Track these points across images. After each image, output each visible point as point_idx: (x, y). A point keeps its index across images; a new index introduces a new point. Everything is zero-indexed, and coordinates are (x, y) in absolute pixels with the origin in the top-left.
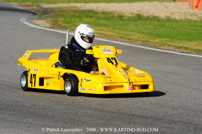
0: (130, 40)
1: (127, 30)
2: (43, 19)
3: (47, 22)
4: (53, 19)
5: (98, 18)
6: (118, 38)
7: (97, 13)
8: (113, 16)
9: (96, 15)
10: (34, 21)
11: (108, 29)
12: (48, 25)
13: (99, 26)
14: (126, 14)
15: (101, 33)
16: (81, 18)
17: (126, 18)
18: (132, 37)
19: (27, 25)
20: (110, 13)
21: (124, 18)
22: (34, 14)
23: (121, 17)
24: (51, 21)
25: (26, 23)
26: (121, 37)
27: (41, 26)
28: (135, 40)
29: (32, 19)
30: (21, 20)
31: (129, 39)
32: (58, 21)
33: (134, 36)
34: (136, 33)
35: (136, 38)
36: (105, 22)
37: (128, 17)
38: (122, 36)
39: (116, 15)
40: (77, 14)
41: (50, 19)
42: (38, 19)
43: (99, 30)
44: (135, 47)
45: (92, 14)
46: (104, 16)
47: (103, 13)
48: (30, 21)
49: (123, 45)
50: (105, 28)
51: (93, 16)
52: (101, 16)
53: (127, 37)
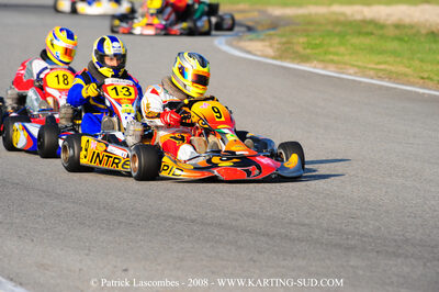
2: (263, 40)
3: (271, 46)
4: (284, 40)
5: (382, 37)
6: (417, 80)
7: (382, 27)
8: (418, 34)
9: (381, 32)
10: (242, 44)
11: (399, 59)
12: (270, 52)
13: (379, 53)
15: (382, 70)
16: (344, 36)
19: (224, 52)
20: (411, 26)
22: (250, 29)
23: (433, 35)
24: (279, 43)
25: (226, 48)
26: (423, 78)
27: (255, 55)
29: (241, 38)
32: (293, 43)
36: (395, 45)
38: (426, 75)
39: (424, 31)
40: (338, 29)
41: (276, 40)
42: (251, 40)
43: (379, 63)
45: (370, 28)
46: (397, 32)
47: (398, 26)
48: (235, 43)
49: (424, 93)
50: (391, 59)
51: (372, 34)
52: (391, 32)
53: (436, 78)
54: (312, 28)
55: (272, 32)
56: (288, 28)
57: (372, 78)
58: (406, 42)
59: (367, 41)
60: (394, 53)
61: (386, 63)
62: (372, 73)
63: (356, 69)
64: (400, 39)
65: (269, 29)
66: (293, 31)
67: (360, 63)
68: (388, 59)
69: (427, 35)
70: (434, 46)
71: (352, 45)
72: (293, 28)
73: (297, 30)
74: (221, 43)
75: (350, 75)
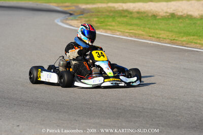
0: (158, 39)
1: (157, 29)
2: (77, 20)
3: (81, 22)
4: (87, 19)
5: (132, 18)
6: (147, 37)
7: (131, 13)
8: (147, 16)
9: (131, 15)
10: (68, 22)
11: (139, 28)
13: (130, 25)
14: (160, 14)
15: (131, 33)
16: (114, 18)
17: (160, 17)
18: (161, 36)
19: (60, 26)
20: (144, 13)
21: (158, 17)
22: (71, 14)
23: (154, 16)
25: (60, 24)
26: (150, 36)
27: (74, 27)
29: (67, 19)
30: (56, 21)
31: (158, 38)
32: (91, 21)
33: (163, 34)
34: (166, 32)
35: (164, 37)
36: (137, 21)
37: (162, 16)
38: (151, 35)
39: (150, 15)
40: (112, 14)
41: (83, 20)
42: (72, 20)
43: (130, 30)
44: (162, 46)
45: (126, 14)
46: (138, 15)
47: (138, 13)
48: (64, 21)
49: (151, 43)
50: (135, 28)
51: (127, 16)
52: (135, 15)
53: (156, 36)
54: (99, 14)
55: (82, 16)
56: (89, 14)
57: (127, 37)
58: (142, 20)
59: (125, 20)
60: (137, 25)
61: (133, 30)
62: (127, 34)
63: (120, 33)
64: (139, 18)
65: (80, 15)
66: (91, 15)
67: (122, 30)
69: (152, 16)
70: (155, 21)
71: (118, 22)
72: (91, 14)
73: (93, 15)
74: (58, 22)
75: (117, 35)
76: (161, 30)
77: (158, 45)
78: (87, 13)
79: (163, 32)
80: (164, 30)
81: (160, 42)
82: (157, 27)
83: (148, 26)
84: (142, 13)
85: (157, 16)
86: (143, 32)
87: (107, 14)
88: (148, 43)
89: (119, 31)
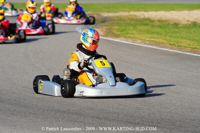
0: (179, 48)
1: (178, 38)
2: (98, 28)
3: (102, 31)
4: (108, 27)
5: (153, 26)
6: (168, 46)
7: (153, 21)
8: (169, 24)
9: (152, 24)
11: (160, 36)
13: (151, 33)
14: (182, 22)
15: (152, 41)
16: (135, 26)
17: (182, 26)
18: (182, 44)
20: (167, 21)
21: (180, 26)
23: (176, 25)
24: (106, 29)
26: (171, 45)
28: (184, 47)
30: (77, 29)
31: (179, 46)
32: (112, 29)
33: (185, 43)
34: (187, 40)
35: (185, 46)
36: (158, 29)
37: (183, 25)
38: (172, 43)
39: (172, 23)
40: (133, 22)
41: (104, 28)
43: (151, 38)
44: (183, 54)
45: (147, 22)
46: (160, 24)
47: (159, 21)
49: (171, 52)
51: (148, 24)
52: (157, 23)
53: (177, 44)
54: (120, 22)
55: (103, 24)
56: (110, 22)
57: (148, 45)
58: (163, 28)
59: (146, 28)
60: (158, 33)
61: (154, 38)
62: (148, 42)
63: (141, 41)
64: (160, 27)
65: (101, 23)
66: (113, 24)
67: (143, 38)
68: (155, 36)
69: (173, 24)
70: (176, 30)
71: (139, 30)
72: (112, 22)
73: (114, 23)
74: (79, 29)
75: (138, 43)
76: (182, 38)
77: (179, 53)
78: (109, 21)
79: (184, 40)
80: (185, 38)
81: (181, 51)
82: (178, 35)
83: (170, 34)
84: (163, 21)
85: (178, 25)
86: (164, 41)
87: (129, 22)
88: (168, 51)
89: (139, 39)
